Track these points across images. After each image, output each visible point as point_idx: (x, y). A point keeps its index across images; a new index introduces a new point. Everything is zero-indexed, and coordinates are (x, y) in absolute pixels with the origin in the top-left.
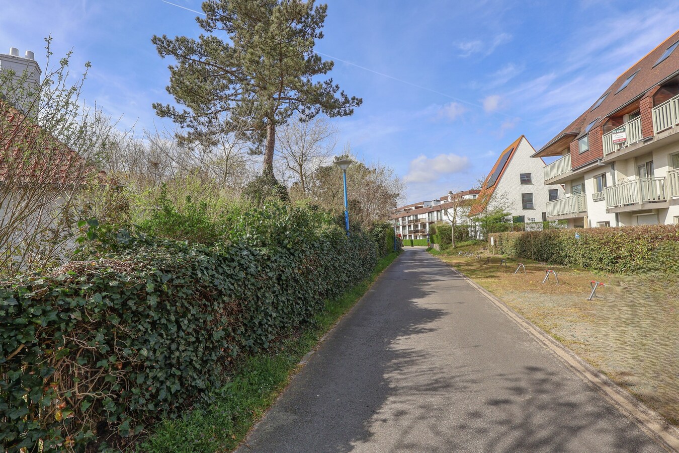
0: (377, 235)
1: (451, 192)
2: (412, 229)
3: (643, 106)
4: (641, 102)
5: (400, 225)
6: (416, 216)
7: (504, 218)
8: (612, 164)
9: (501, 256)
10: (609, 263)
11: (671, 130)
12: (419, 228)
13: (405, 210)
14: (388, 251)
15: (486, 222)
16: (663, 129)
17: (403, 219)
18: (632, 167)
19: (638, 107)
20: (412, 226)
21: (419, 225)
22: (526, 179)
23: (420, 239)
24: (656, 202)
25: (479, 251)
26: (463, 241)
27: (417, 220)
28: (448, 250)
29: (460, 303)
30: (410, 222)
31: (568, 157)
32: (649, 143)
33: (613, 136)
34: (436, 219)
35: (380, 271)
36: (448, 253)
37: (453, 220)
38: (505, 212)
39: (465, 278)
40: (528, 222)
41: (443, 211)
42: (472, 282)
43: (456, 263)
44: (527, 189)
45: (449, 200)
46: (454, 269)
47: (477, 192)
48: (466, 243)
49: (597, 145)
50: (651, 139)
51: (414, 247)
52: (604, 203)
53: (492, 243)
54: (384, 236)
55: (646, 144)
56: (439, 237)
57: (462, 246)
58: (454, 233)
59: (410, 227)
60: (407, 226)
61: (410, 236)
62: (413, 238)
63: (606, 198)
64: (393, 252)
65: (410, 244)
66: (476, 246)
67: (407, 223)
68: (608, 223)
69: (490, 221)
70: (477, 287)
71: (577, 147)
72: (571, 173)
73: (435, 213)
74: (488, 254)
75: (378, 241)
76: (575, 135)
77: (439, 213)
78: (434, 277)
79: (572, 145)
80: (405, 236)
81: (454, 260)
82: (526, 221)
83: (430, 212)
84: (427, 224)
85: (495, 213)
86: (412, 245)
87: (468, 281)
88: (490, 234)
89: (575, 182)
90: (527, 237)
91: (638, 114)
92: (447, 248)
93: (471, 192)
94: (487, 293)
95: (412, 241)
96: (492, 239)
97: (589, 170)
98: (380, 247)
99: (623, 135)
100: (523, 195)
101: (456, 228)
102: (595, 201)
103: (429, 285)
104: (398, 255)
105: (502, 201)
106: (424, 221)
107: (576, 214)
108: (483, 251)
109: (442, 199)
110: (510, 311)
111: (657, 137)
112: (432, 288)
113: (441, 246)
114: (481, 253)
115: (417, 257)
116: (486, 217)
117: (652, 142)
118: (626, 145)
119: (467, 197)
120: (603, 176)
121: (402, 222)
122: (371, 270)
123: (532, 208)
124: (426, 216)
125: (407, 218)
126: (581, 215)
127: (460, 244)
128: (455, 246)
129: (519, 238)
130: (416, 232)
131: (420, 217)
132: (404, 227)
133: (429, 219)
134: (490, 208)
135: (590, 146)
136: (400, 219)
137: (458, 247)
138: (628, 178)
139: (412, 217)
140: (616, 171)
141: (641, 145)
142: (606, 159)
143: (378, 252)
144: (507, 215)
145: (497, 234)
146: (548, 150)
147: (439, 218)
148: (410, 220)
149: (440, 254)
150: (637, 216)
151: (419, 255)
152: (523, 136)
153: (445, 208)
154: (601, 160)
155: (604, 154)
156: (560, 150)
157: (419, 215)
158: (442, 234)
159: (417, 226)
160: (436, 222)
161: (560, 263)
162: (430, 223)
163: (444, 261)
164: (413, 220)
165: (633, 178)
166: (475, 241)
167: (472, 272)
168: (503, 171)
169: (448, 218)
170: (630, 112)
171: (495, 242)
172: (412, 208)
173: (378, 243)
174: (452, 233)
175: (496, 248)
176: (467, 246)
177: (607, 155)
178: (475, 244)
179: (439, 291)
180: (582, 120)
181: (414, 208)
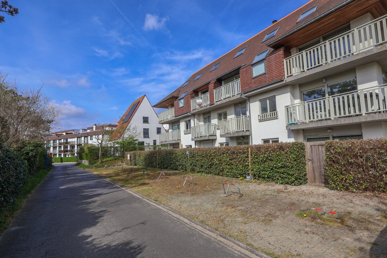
0: (28, 154)
1: (96, 124)
2: (62, 149)
3: (210, 88)
4: (209, 85)
5: (51, 146)
6: (67, 140)
7: (134, 142)
8: (194, 115)
9: (135, 167)
10: (207, 168)
11: (221, 101)
12: (69, 149)
13: (57, 135)
14: (39, 168)
15: (123, 145)
16: (218, 100)
17: (54, 141)
18: (202, 118)
19: (208, 88)
20: (62, 147)
21: (69, 146)
22: (146, 120)
23: (69, 157)
24: (212, 136)
25: (119, 164)
26: (107, 157)
27: (67, 143)
28: (96, 165)
29: (143, 223)
30: (60, 144)
31: (173, 109)
32: (212, 106)
33: (197, 100)
34: (83, 142)
35: (29, 192)
36: (96, 166)
37: (101, 143)
38: (135, 139)
39: (123, 189)
40: (146, 145)
41: (89, 137)
42: (132, 191)
43: (106, 174)
44: (146, 126)
45: (94, 129)
46: (108, 180)
47: (116, 126)
48: (109, 159)
49: (188, 104)
50: (213, 104)
51: (64, 163)
52: (190, 135)
53: (129, 158)
54: (36, 154)
55: (211, 106)
56: (89, 155)
57: (106, 161)
58: (101, 151)
59: (60, 148)
60: (58, 147)
61: (60, 155)
62: (62, 156)
63: (191, 133)
64: (44, 168)
65: (60, 161)
66: (116, 161)
67: (58, 145)
68: (191, 146)
69: (126, 144)
70: (141, 198)
71: (178, 104)
72: (174, 118)
73: (83, 138)
74: (125, 166)
75: (28, 160)
76: (177, 98)
77: (86, 138)
78: (95, 191)
79: (175, 102)
80: (55, 155)
81: (104, 172)
82: (145, 145)
83: (79, 137)
84: (76, 146)
85: (129, 139)
86: (62, 162)
87: (128, 191)
88: (126, 153)
89: (174, 123)
90: (154, 154)
91: (207, 91)
92: (95, 163)
93: (110, 126)
94: (154, 203)
95: (61, 158)
96: (129, 156)
97: (182, 117)
98: (29, 165)
99: (200, 101)
100: (144, 129)
101: (102, 148)
102: (185, 134)
103: (94, 202)
104: (49, 171)
105: (133, 132)
106: (73, 144)
107: (176, 141)
108: (121, 164)
109: (89, 129)
110: (193, 222)
111: (216, 104)
112: (100, 206)
113: (90, 161)
114: (120, 165)
115: (69, 172)
116: (123, 141)
117: (213, 106)
118: (202, 106)
119: (107, 129)
120: (189, 121)
121: (53, 144)
122: (17, 193)
123: (148, 137)
124: (75, 140)
125: (58, 141)
126: (178, 141)
127: (105, 160)
128: (101, 161)
129: (148, 154)
130: (65, 151)
131: (69, 140)
132: (55, 148)
133: (77, 142)
134: (126, 135)
135: (184, 104)
136: (52, 142)
137: (103, 162)
138: (200, 123)
139: (62, 140)
140: (195, 119)
141: (209, 107)
142: (192, 112)
143: (27, 171)
144: (136, 140)
145: (132, 152)
146: (162, 104)
147: (86, 142)
148: (61, 143)
149: (90, 167)
150: (204, 143)
151: (71, 170)
152: (145, 95)
153: (91, 135)
154: (190, 112)
155: (192, 109)
156: (167, 105)
157: (69, 139)
158: (91, 152)
159: (67, 147)
160: (83, 145)
161: (175, 170)
162: (78, 145)
163: (95, 173)
164: (64, 143)
165: (202, 123)
166: (116, 157)
167: (126, 182)
168: (133, 114)
169: (94, 141)
170: (202, 90)
171: (130, 157)
172: (63, 134)
173: (28, 161)
174: (100, 152)
175: (131, 161)
176: (110, 160)
177: (192, 110)
178: (116, 159)
179: (109, 209)
180: (179, 90)
181: (64, 134)
